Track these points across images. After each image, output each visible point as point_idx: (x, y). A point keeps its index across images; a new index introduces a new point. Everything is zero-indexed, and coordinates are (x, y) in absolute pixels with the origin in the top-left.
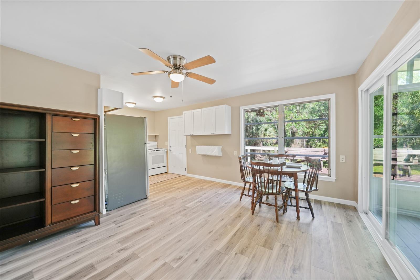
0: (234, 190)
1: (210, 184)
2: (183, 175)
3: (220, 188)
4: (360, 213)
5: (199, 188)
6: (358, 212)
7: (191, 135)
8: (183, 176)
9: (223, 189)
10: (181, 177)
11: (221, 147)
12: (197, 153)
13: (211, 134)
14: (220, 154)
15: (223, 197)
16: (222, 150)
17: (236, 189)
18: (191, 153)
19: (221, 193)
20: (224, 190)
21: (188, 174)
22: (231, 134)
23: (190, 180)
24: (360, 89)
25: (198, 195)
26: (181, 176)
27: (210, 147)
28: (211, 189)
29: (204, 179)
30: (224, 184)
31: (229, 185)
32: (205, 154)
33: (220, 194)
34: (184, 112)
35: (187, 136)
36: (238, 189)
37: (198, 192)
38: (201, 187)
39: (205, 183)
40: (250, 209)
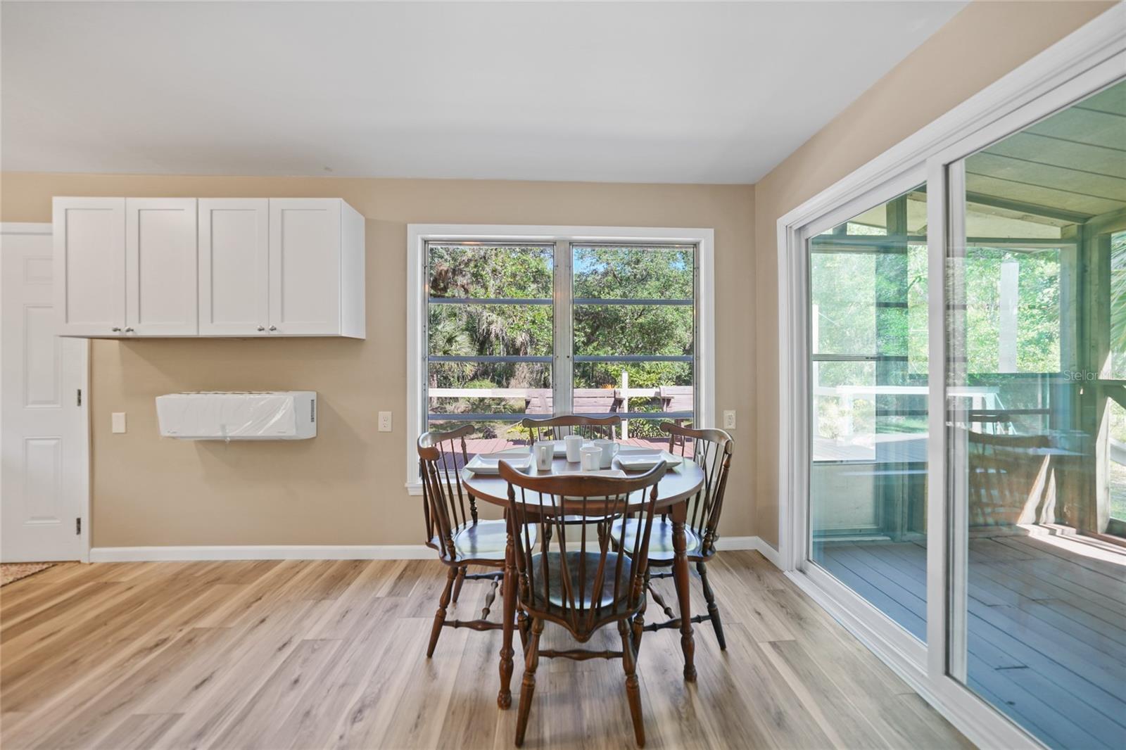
0: (383, 589)
1: (248, 590)
2: (55, 564)
3: (311, 602)
4: (786, 573)
5: (165, 641)
6: (781, 572)
7: (117, 334)
8: (57, 569)
9: (327, 603)
10: (40, 577)
11: (313, 395)
12: (164, 432)
13: (254, 333)
14: (309, 431)
15: (333, 663)
16: (319, 410)
17: (396, 584)
18: (122, 430)
19: (315, 641)
20: (332, 607)
21: (95, 550)
22: (363, 336)
23: (106, 585)
24: (782, 222)
25: (145, 716)
26: (38, 568)
27: (246, 397)
28: (256, 619)
29: (209, 563)
30: (328, 563)
31: (357, 565)
32: (218, 434)
33: (314, 646)
34: (59, 204)
35: (91, 338)
36: (400, 577)
37: (152, 680)
38: (186, 623)
39: (218, 587)
40: (496, 705)
